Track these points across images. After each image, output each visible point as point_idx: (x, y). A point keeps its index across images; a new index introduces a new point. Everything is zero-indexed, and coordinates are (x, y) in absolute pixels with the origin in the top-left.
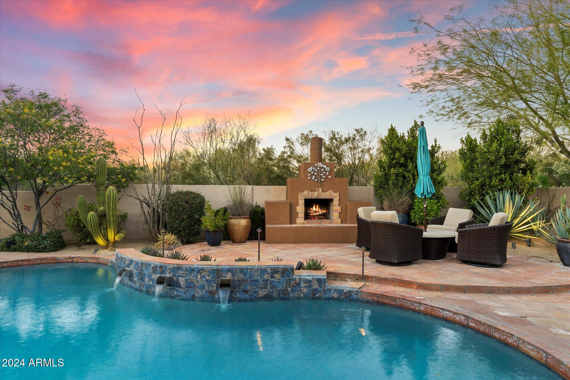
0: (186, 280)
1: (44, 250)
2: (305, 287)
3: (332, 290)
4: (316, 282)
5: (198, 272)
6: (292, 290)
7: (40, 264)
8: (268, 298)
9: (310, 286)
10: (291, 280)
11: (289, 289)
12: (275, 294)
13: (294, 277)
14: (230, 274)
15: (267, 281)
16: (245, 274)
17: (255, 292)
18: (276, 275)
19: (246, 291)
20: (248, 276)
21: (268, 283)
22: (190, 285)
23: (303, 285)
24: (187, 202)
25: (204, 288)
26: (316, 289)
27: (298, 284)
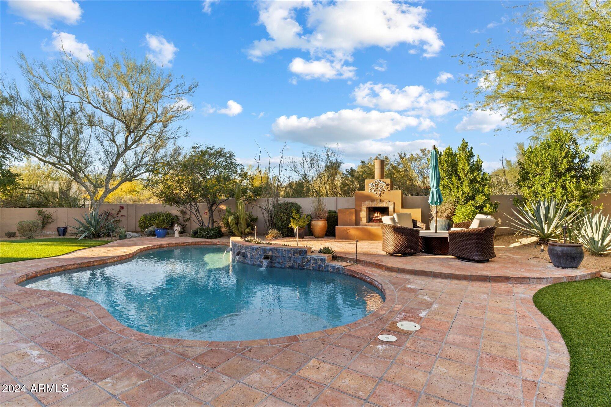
0: (250, 254)
1: (210, 237)
2: (314, 263)
3: (329, 267)
4: (320, 261)
5: (256, 250)
6: (306, 264)
7: (204, 244)
8: (291, 268)
9: (316, 263)
10: (305, 258)
11: (304, 264)
12: (296, 266)
13: (307, 256)
14: (271, 252)
15: (291, 257)
16: (279, 252)
17: (284, 264)
18: (296, 254)
19: (279, 263)
20: (280, 254)
21: (292, 259)
22: (252, 258)
23: (312, 262)
24: (286, 210)
25: (258, 259)
26: (320, 265)
27: (310, 261)
